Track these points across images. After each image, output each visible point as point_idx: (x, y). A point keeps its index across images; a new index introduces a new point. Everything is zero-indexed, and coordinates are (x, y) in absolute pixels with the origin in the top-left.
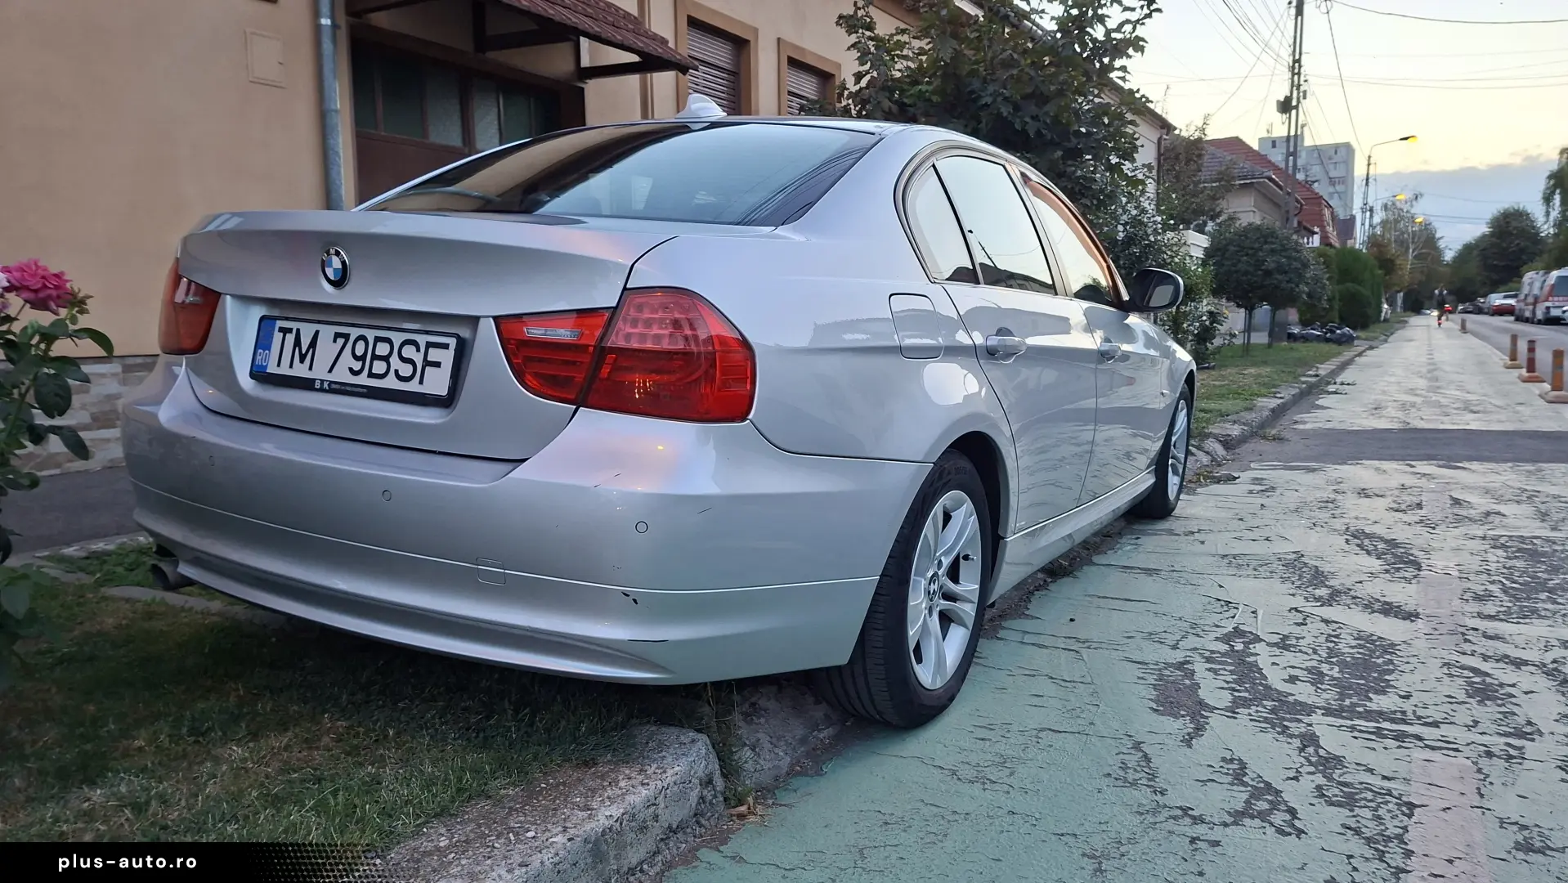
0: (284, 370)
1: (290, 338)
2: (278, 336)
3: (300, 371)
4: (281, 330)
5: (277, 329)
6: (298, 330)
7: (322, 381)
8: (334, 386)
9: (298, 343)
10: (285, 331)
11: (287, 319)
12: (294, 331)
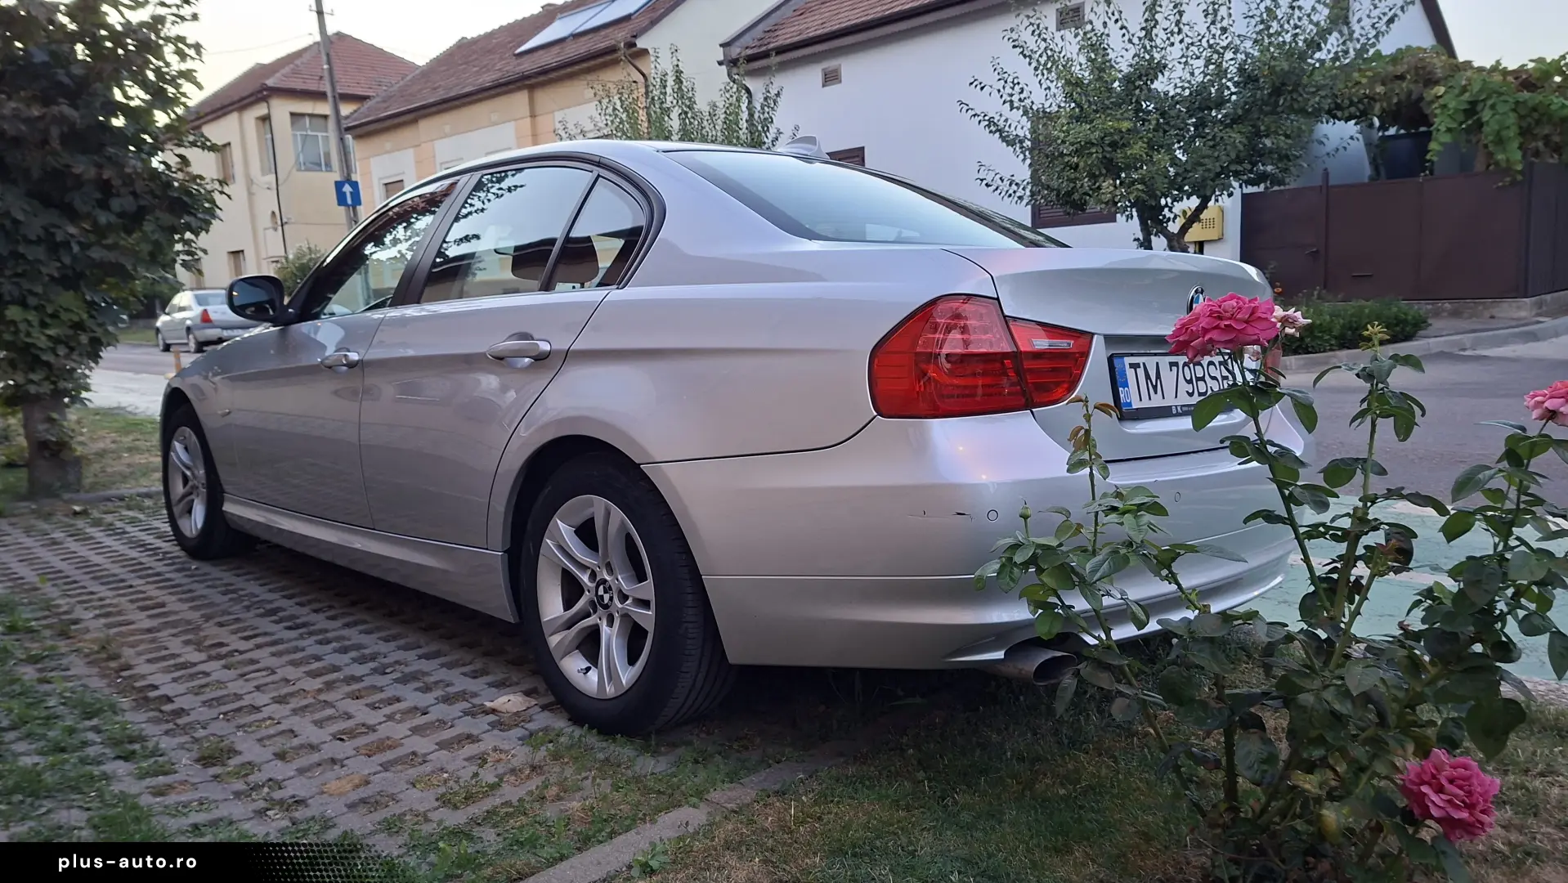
0: (1146, 404)
1: (1141, 371)
2: (1130, 373)
3: (1157, 401)
4: (1132, 366)
5: (1127, 366)
6: (1144, 364)
7: (1176, 406)
8: (1185, 409)
9: (1148, 377)
10: (1135, 366)
11: (1132, 355)
12: (1142, 365)
